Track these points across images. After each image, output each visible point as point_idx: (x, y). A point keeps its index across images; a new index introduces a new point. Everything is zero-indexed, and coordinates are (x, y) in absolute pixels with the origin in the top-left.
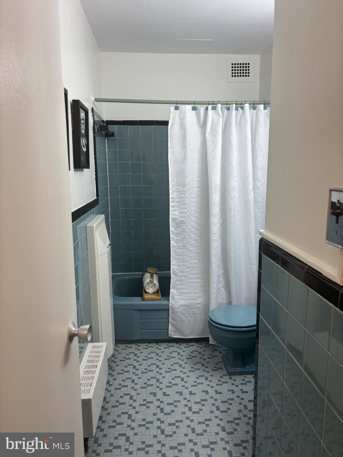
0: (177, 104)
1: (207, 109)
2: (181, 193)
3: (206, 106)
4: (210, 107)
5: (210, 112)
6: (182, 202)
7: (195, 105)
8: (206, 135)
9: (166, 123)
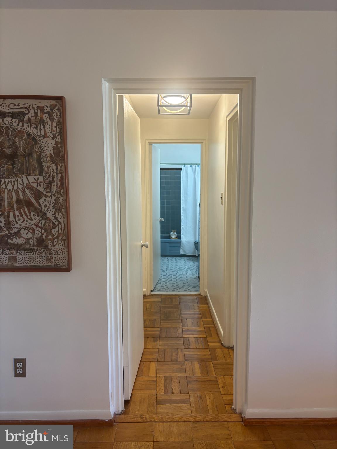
0: (185, 165)
1: (196, 166)
2: (186, 193)
3: (195, 165)
4: (197, 165)
5: (197, 167)
6: (186, 201)
7: (191, 165)
8: (196, 176)
9: (181, 169)
